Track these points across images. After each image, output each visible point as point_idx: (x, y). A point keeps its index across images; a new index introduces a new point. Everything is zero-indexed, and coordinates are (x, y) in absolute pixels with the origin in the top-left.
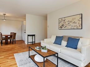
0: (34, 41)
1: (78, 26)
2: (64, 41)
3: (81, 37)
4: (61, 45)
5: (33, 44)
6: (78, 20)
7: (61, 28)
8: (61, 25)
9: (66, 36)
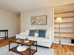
0: (7, 36)
1: (45, 23)
2: (36, 33)
3: (47, 30)
4: (34, 36)
5: (6, 39)
6: (45, 19)
7: (33, 24)
8: (33, 22)
9: (37, 30)
